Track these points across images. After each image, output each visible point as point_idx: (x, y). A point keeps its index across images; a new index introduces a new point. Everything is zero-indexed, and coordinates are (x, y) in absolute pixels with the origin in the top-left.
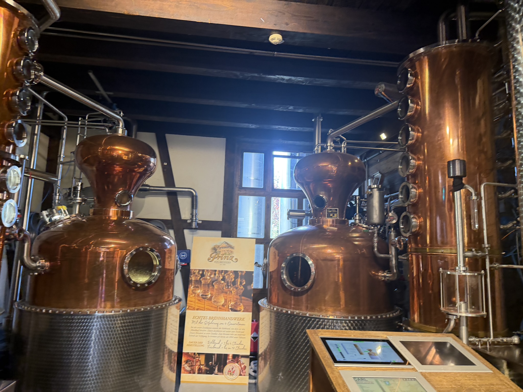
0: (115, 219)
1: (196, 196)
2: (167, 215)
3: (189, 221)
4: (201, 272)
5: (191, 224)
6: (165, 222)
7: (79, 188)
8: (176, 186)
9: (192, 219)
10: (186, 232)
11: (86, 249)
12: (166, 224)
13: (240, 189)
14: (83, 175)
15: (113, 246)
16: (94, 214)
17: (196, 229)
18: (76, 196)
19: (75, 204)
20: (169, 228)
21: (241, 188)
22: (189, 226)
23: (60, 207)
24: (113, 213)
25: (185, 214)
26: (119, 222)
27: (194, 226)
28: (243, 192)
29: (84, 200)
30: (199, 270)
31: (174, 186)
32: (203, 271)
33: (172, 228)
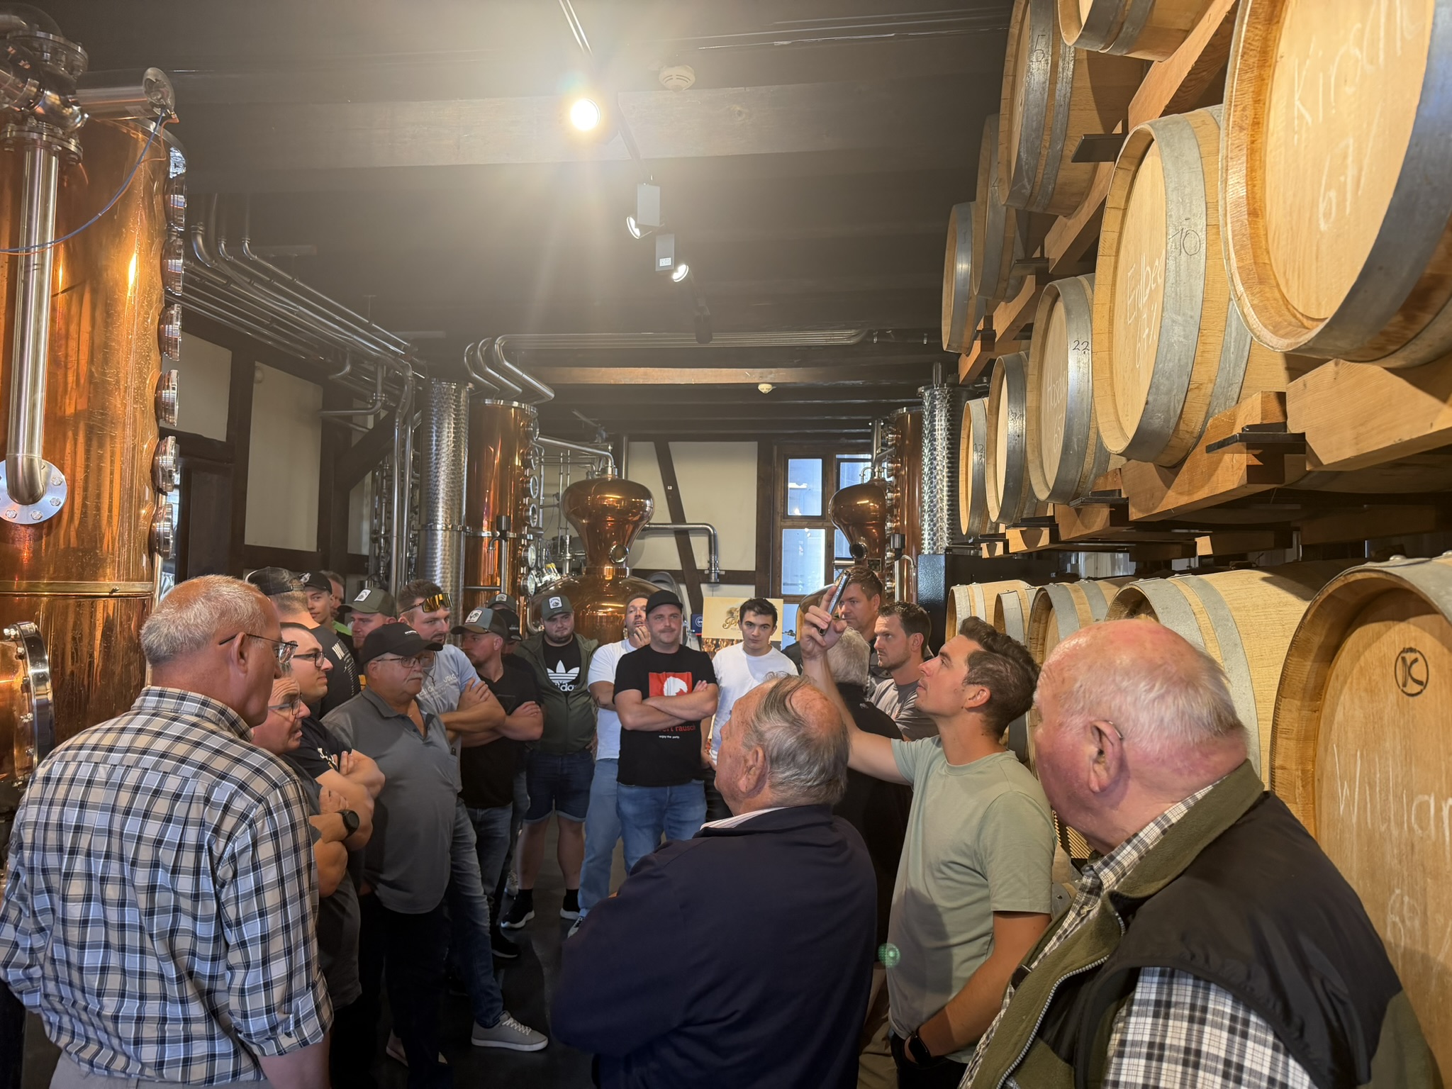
0: (611, 578)
1: (715, 536)
2: (676, 564)
3: (707, 572)
4: (715, 642)
5: (709, 576)
6: (673, 573)
7: (568, 541)
8: (687, 522)
9: (710, 569)
10: (704, 587)
11: (584, 613)
12: (676, 576)
13: (784, 518)
14: (569, 525)
15: (610, 609)
16: (587, 573)
17: (716, 583)
18: (565, 553)
19: (564, 561)
20: (679, 582)
21: (785, 516)
22: (707, 579)
23: (549, 565)
24: (608, 570)
25: (701, 562)
26: (614, 582)
27: (713, 580)
28: (789, 523)
29: (573, 556)
30: (713, 640)
31: (684, 522)
32: (717, 640)
33: (684, 582)
